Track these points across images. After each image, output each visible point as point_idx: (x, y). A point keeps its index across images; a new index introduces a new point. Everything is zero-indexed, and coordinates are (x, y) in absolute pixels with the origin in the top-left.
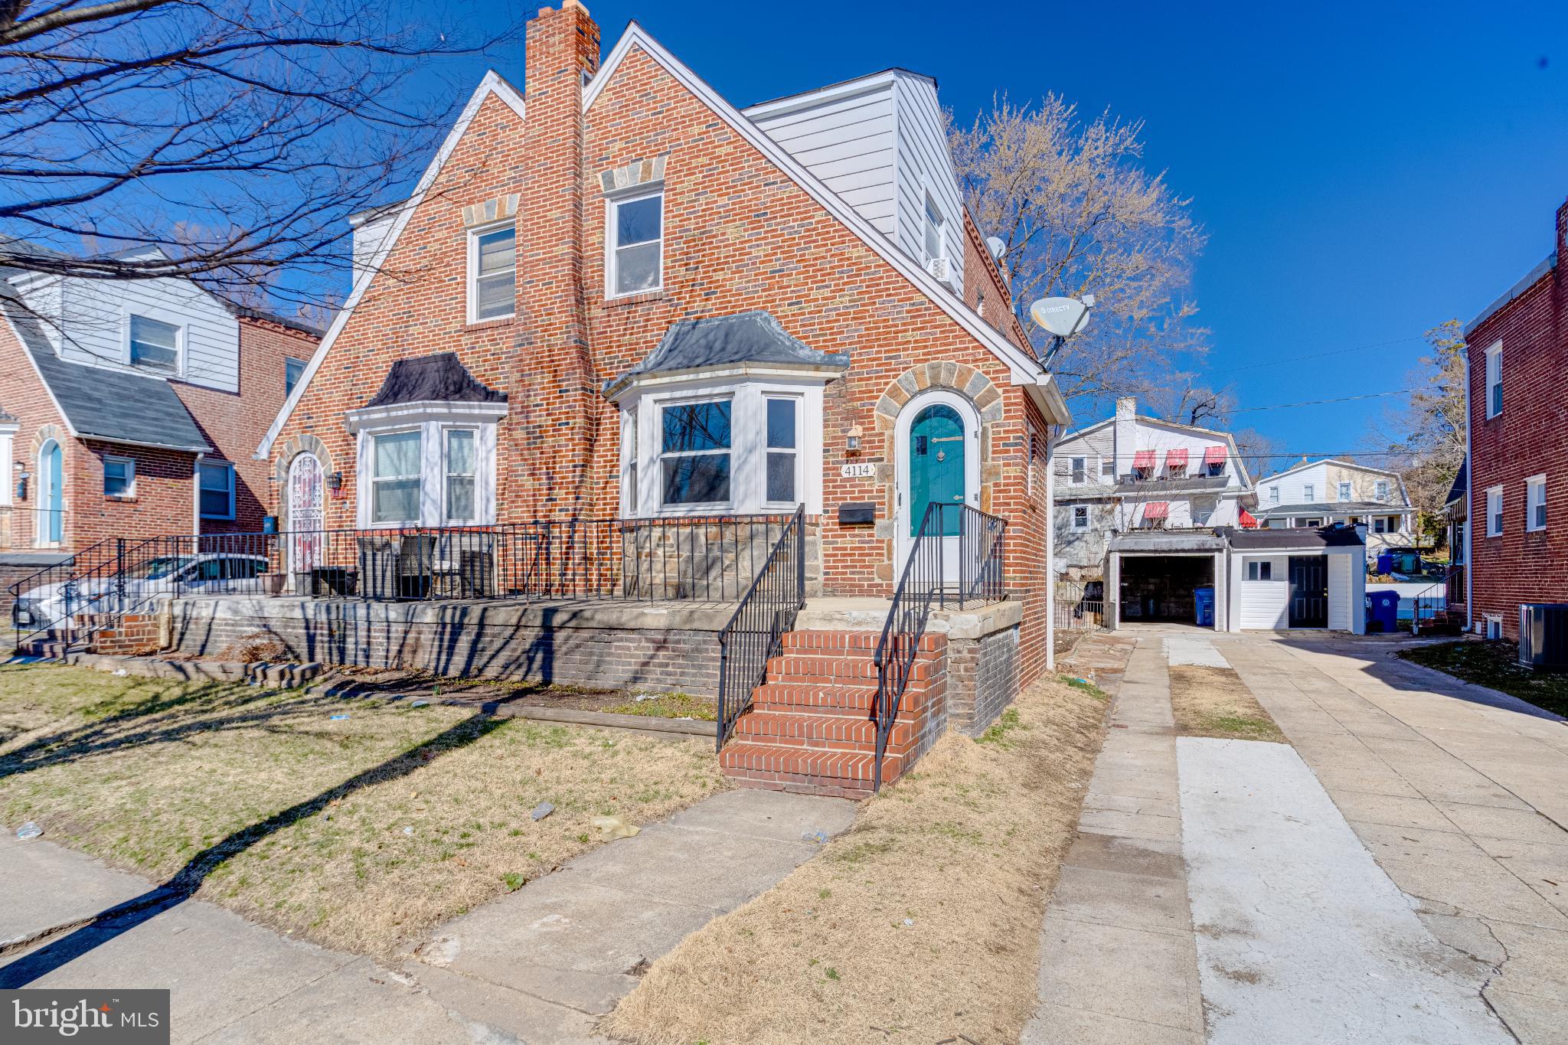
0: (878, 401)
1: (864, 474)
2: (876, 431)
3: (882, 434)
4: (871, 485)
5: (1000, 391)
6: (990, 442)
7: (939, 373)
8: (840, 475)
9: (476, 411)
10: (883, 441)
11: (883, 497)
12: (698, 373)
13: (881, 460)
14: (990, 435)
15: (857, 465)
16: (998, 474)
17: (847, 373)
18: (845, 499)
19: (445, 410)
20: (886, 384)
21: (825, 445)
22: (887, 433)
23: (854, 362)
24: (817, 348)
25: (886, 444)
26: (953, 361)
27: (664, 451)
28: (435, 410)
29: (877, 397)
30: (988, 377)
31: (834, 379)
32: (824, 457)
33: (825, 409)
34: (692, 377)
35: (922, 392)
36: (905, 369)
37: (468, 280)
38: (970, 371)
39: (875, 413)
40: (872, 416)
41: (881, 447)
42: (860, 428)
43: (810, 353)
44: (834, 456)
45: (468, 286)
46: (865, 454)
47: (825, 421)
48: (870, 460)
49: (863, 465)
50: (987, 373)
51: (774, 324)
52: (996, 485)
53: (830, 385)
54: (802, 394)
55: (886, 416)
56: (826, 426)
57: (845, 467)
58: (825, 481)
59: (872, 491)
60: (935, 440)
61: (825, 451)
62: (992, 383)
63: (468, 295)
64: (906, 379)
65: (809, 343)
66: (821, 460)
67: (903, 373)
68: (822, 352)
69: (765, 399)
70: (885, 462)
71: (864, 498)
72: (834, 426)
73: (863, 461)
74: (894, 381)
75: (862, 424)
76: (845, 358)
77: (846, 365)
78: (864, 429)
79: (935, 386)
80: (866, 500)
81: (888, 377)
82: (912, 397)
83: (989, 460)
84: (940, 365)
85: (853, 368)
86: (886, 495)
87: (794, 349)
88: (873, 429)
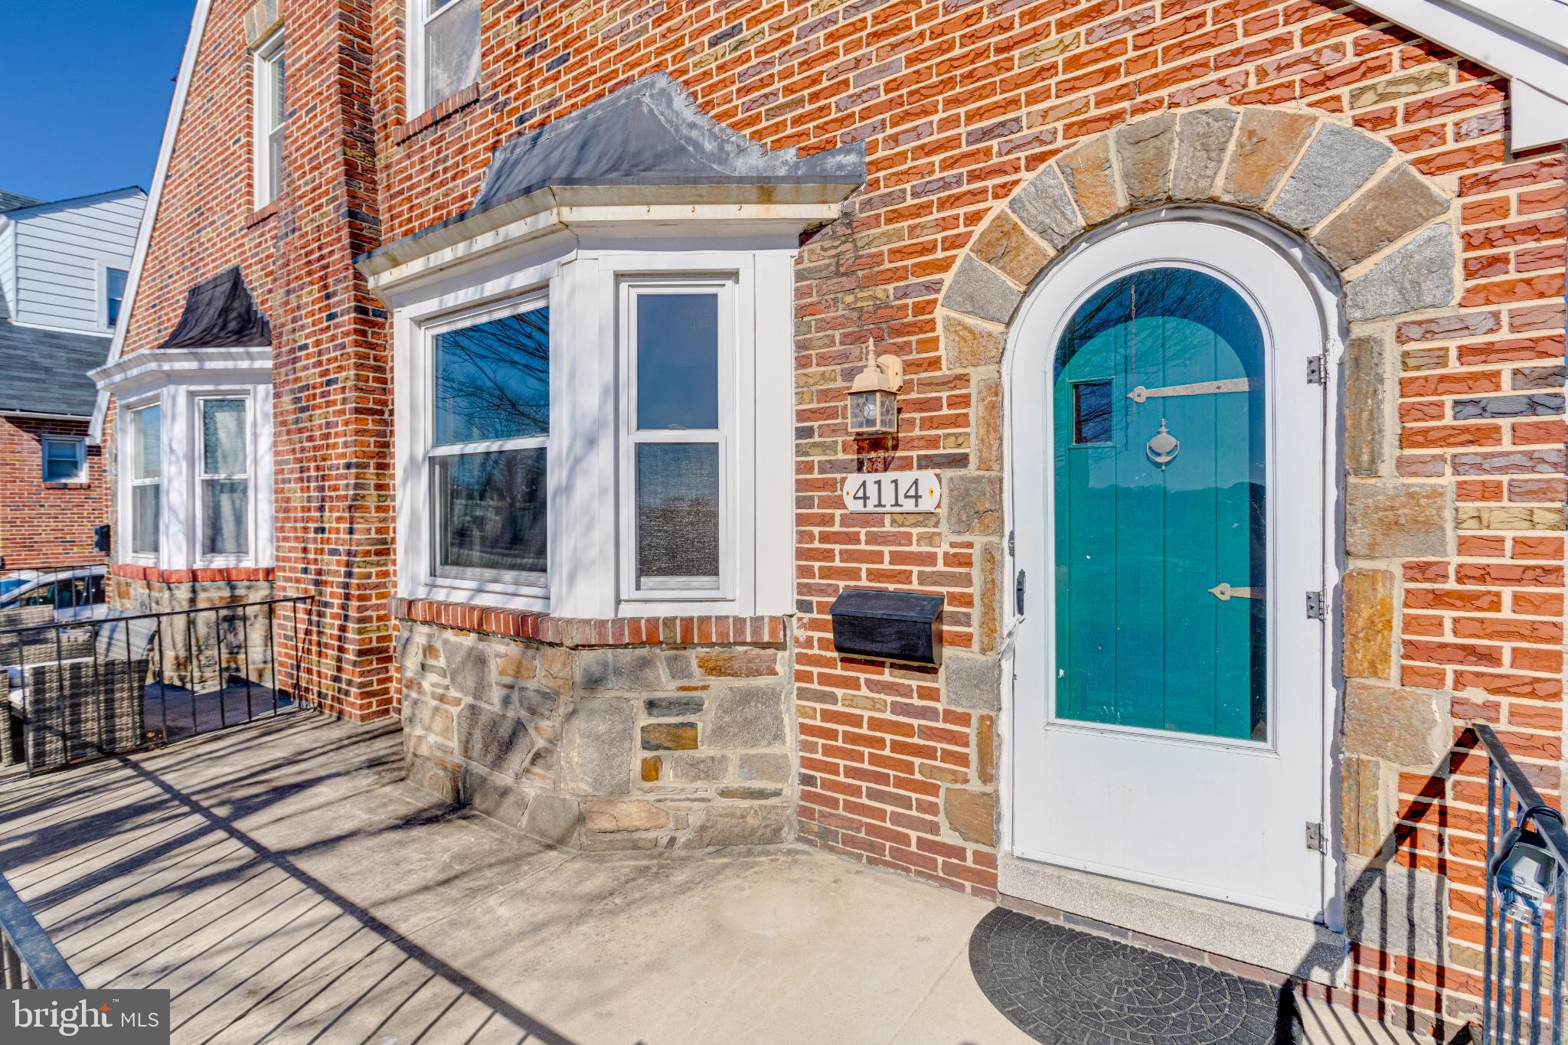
0: (948, 277)
1: (908, 505)
2: (945, 371)
3: (964, 379)
4: (930, 539)
5: (1444, 186)
6: (1391, 399)
7: (1162, 155)
8: (839, 503)
9: (244, 364)
10: (965, 401)
11: (967, 581)
12: (470, 237)
13: (961, 461)
14: (1391, 371)
15: (886, 477)
16: (1430, 526)
17: (857, 200)
18: (854, 574)
19: (193, 365)
20: (974, 218)
21: (801, 415)
22: (978, 375)
23: (876, 165)
24: (778, 145)
25: (975, 411)
26: (1221, 103)
27: (437, 443)
28: (179, 365)
29: (945, 265)
30: (1381, 137)
31: (821, 226)
32: (800, 451)
33: (801, 312)
34: (461, 249)
35: (1094, 231)
36: (1034, 161)
37: (256, 140)
38: (1294, 127)
39: (940, 313)
40: (931, 325)
41: (961, 421)
42: (893, 363)
43: (761, 163)
44: (824, 448)
45: (256, 150)
46: (911, 443)
47: (800, 346)
48: (926, 463)
49: (906, 478)
50: (1377, 122)
51: (679, 101)
52: (1418, 571)
53: (814, 244)
54: (733, 275)
55: (970, 321)
56: (802, 363)
57: (854, 480)
58: (800, 520)
59: (931, 558)
60: (1141, 394)
61: (802, 433)
62: (1399, 158)
63: (256, 165)
64: (1041, 192)
65: (758, 135)
66: (787, 460)
67: (1027, 176)
68: (790, 154)
69: (630, 296)
70: (972, 470)
71: (907, 577)
72: (823, 360)
73: (906, 465)
74: (999, 206)
75: (900, 350)
76: (851, 158)
77: (853, 182)
78: (909, 367)
79: (1139, 209)
80: (915, 586)
81: (979, 195)
82: (1062, 252)
83: (1387, 468)
84: (1161, 131)
85: (874, 184)
86: (976, 573)
87: (722, 157)
88: (935, 363)
